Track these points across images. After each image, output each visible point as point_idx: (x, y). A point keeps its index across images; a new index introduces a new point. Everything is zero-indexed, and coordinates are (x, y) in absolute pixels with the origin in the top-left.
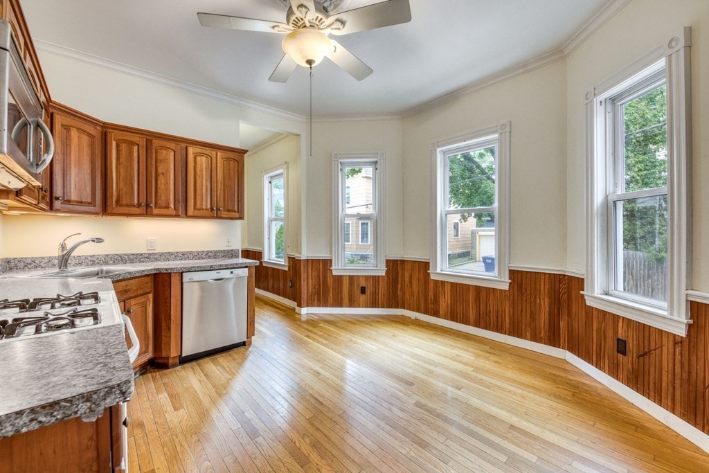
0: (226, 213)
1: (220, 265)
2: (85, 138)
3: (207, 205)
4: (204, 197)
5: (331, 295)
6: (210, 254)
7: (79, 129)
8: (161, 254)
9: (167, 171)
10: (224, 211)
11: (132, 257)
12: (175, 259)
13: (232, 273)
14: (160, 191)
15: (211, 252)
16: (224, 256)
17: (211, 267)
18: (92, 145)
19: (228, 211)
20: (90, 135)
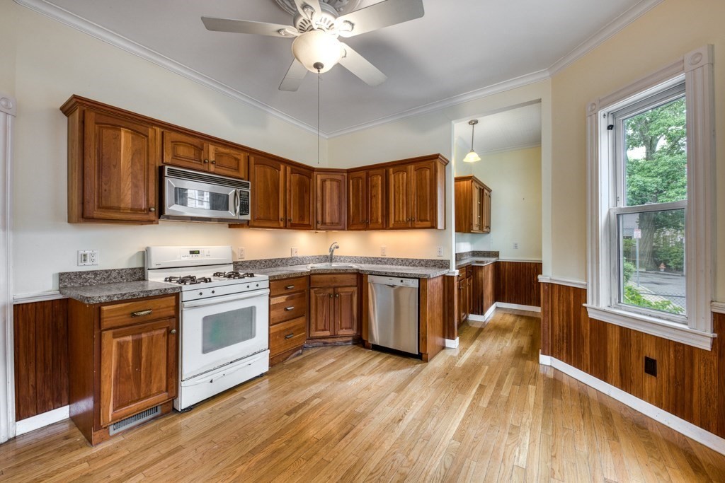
0: (420, 222)
1: (393, 273)
2: (335, 183)
3: (403, 217)
4: (401, 210)
5: (588, 352)
6: (422, 262)
7: (332, 180)
8: (388, 259)
9: (377, 194)
10: (418, 221)
11: (373, 260)
12: (397, 264)
13: (402, 281)
14: (373, 210)
15: (423, 260)
16: (434, 266)
17: (386, 273)
18: (339, 187)
19: (421, 221)
20: (338, 181)
